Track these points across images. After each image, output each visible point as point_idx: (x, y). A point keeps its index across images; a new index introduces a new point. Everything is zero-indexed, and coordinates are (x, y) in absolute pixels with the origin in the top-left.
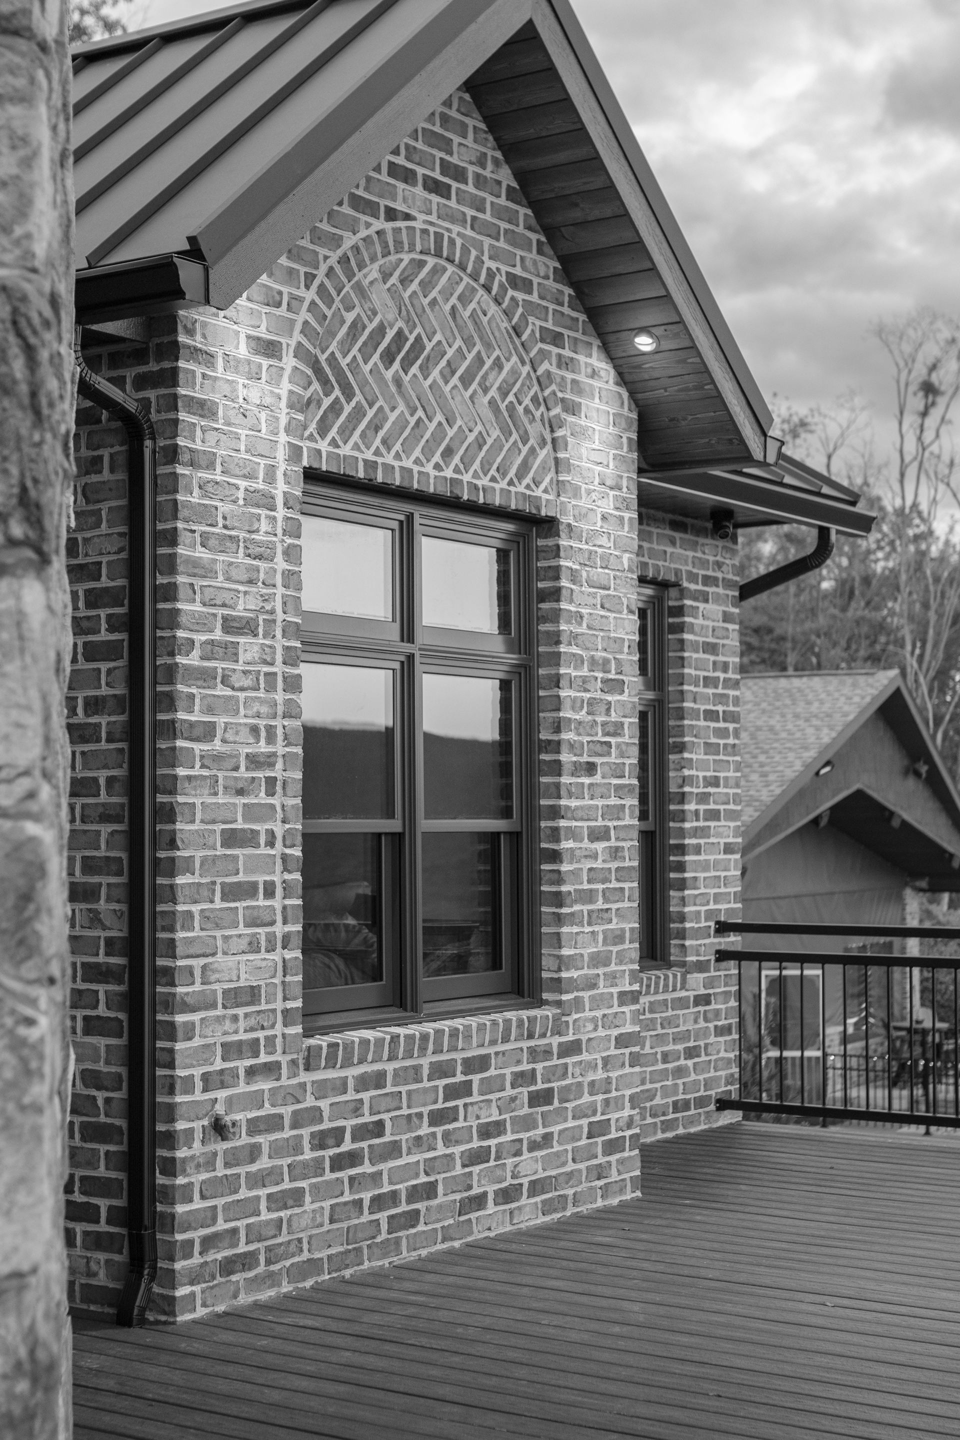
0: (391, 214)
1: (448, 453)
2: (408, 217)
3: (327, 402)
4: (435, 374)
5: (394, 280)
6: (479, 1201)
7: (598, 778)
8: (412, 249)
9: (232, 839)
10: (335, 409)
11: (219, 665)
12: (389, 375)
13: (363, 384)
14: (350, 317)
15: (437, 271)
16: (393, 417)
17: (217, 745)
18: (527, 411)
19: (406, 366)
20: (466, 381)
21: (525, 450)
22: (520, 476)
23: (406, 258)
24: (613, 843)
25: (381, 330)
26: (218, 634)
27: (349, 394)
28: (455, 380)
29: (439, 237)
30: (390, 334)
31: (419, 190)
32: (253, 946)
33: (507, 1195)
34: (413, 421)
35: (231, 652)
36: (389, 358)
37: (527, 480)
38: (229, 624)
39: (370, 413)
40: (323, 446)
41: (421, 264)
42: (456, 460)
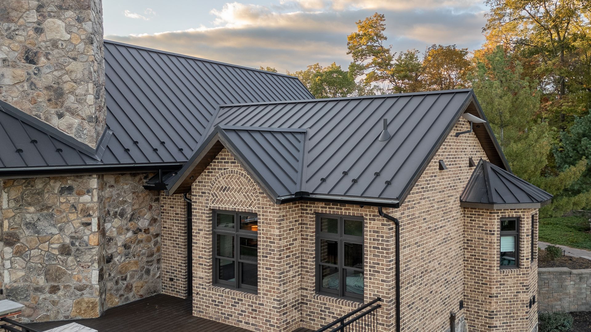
0: (225, 169)
1: (235, 204)
2: (228, 169)
3: (213, 199)
4: (233, 192)
5: (225, 179)
6: (241, 322)
7: (268, 259)
8: (227, 174)
9: (199, 257)
10: (215, 200)
11: (198, 235)
12: (224, 193)
13: (219, 195)
14: (217, 186)
15: (233, 176)
16: (224, 199)
17: (197, 245)
18: (252, 195)
19: (227, 191)
20: (238, 192)
21: (251, 202)
22: (250, 206)
23: (227, 175)
24: (272, 271)
25: (222, 187)
26: (197, 231)
27: (217, 197)
28: (236, 192)
29: (232, 171)
30: (224, 187)
31: (230, 164)
32: (202, 272)
33: (246, 323)
34: (228, 200)
35: (199, 233)
36: (224, 191)
37: (252, 207)
38: (199, 230)
39: (221, 199)
40: (212, 205)
41: (230, 175)
42: (237, 205)
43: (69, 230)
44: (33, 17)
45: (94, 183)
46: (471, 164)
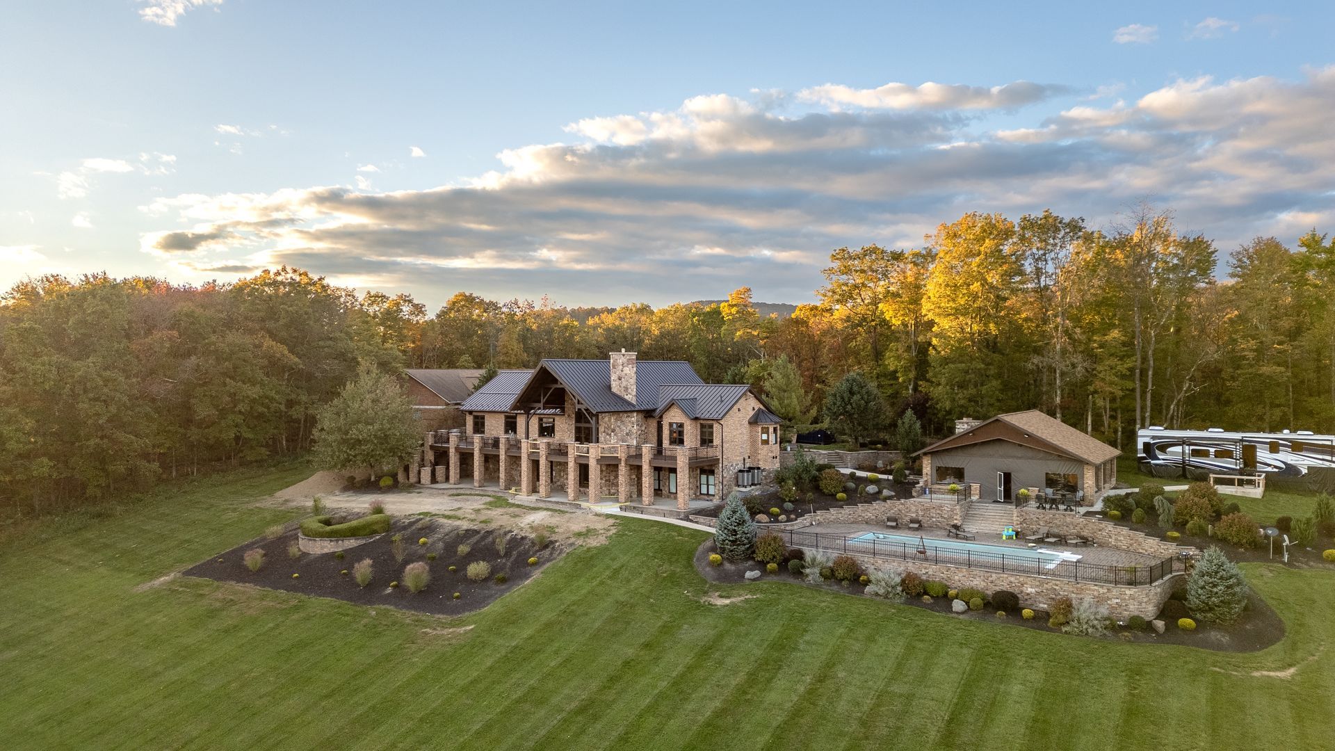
43: (629, 428)
44: (621, 367)
45: (635, 414)
46: (754, 409)
